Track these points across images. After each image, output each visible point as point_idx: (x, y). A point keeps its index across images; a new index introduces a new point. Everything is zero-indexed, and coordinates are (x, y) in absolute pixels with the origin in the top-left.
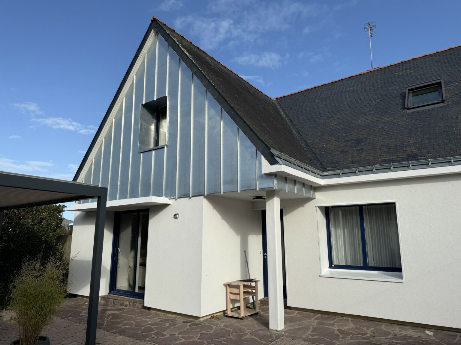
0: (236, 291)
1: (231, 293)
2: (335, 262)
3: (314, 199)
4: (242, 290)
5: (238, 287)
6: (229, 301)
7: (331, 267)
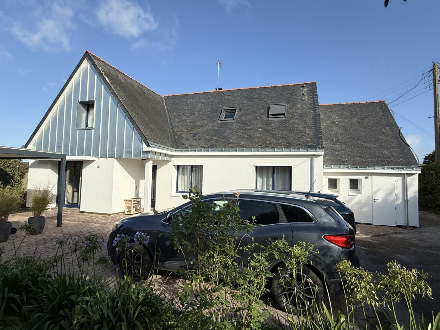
0: (130, 202)
1: (127, 204)
2: (179, 190)
3: (171, 161)
4: (133, 202)
5: (131, 201)
6: (126, 207)
7: (177, 192)
